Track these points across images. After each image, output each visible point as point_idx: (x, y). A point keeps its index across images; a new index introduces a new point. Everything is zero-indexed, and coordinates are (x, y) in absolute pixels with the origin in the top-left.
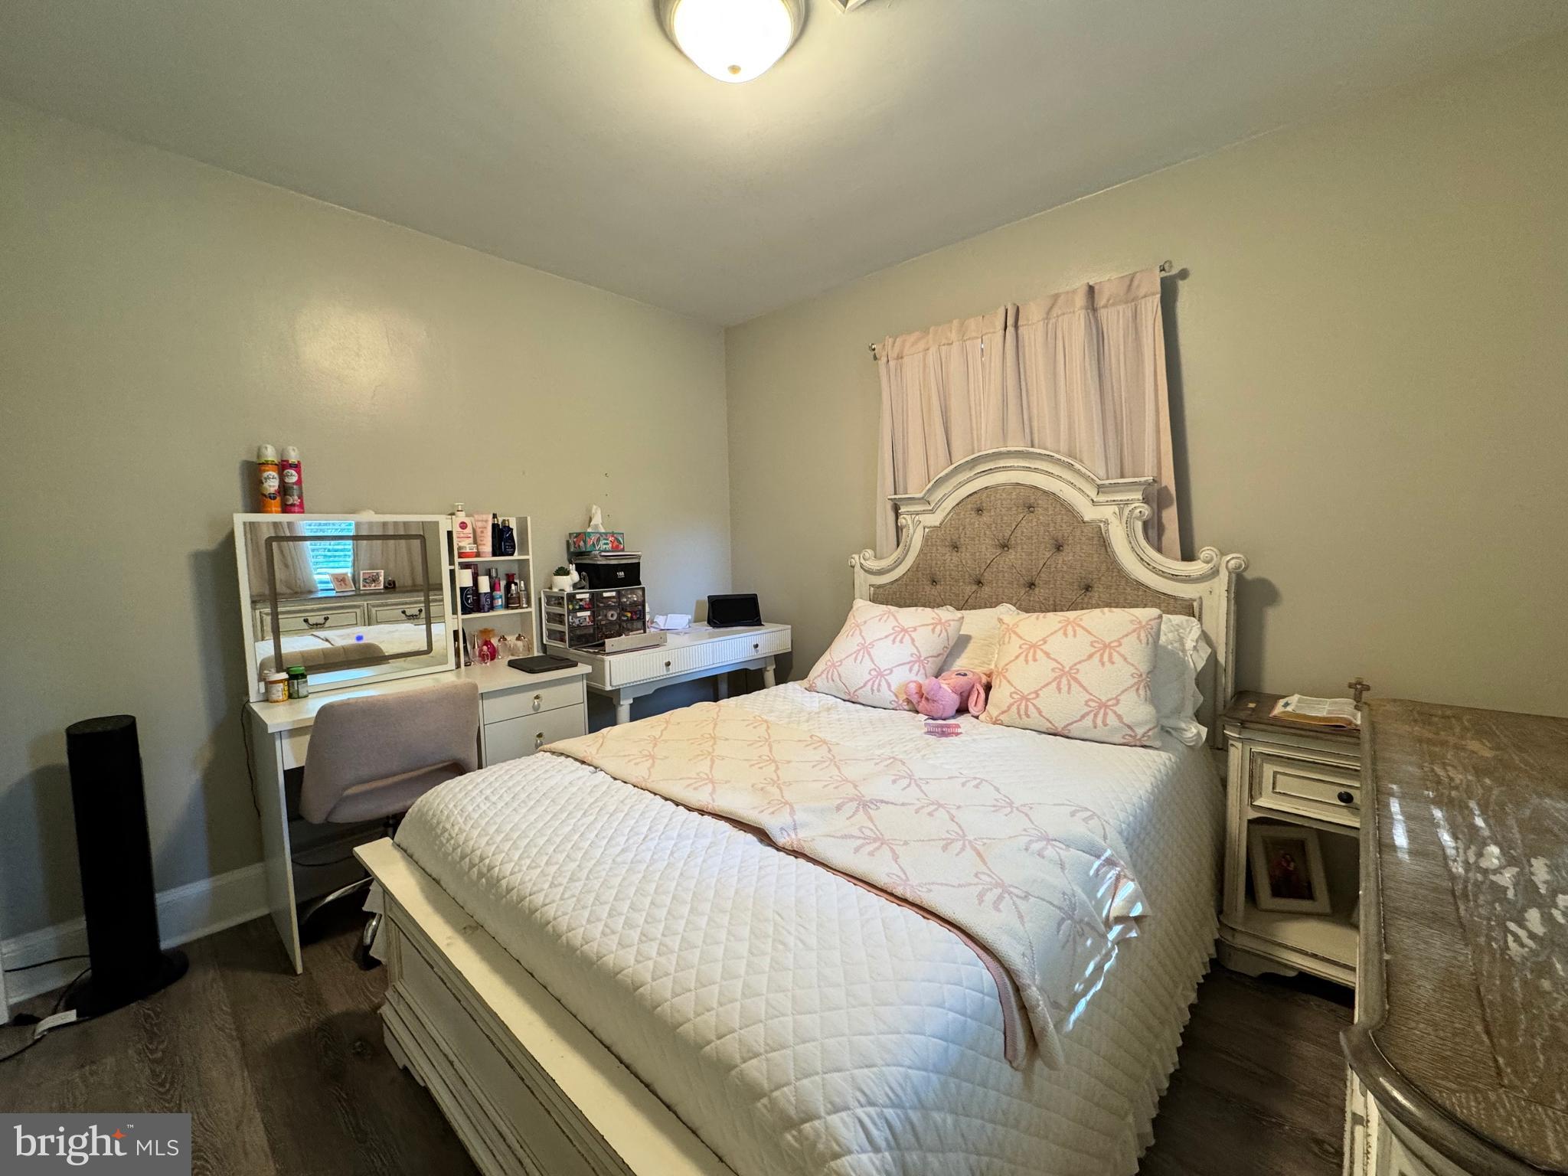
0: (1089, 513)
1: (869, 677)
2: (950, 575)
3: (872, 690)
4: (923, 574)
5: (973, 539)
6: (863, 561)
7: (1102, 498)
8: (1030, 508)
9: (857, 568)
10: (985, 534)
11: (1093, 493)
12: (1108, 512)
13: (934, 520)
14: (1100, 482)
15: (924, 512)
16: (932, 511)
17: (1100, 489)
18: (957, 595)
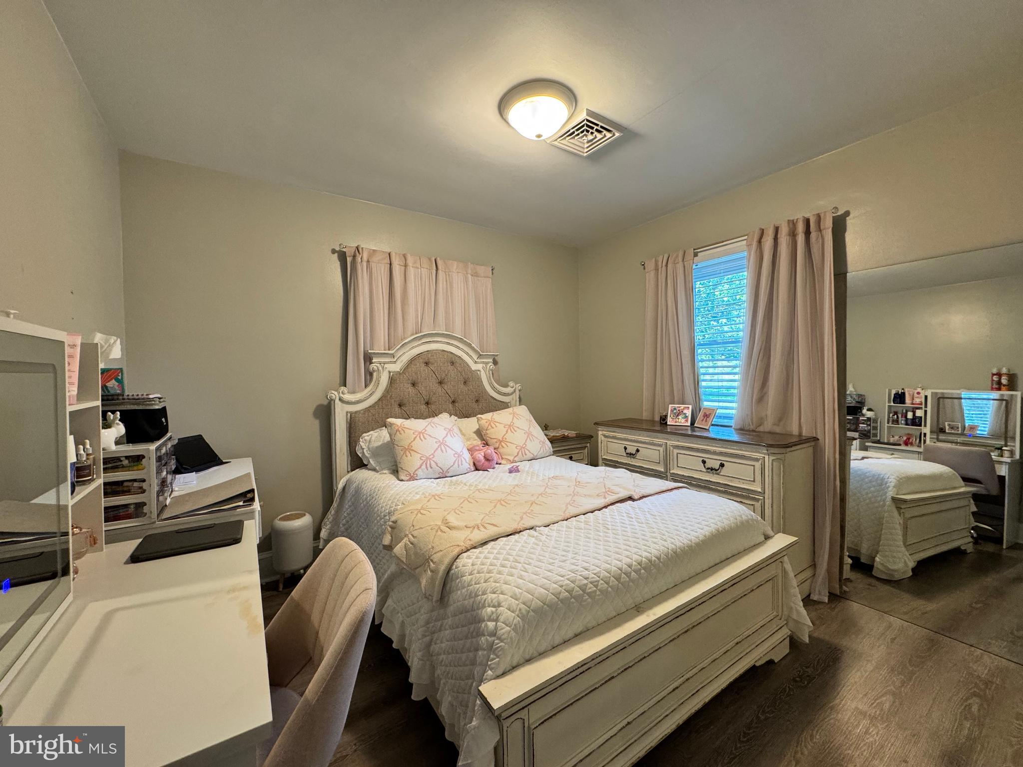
0: (474, 367)
1: (455, 459)
2: (413, 400)
3: (458, 465)
4: (395, 401)
5: (426, 379)
6: (342, 395)
7: (479, 360)
8: (453, 363)
9: (337, 401)
10: (432, 376)
11: (475, 357)
12: (479, 367)
13: (396, 367)
14: (481, 353)
15: (391, 362)
16: (395, 362)
17: (480, 356)
18: (417, 412)
